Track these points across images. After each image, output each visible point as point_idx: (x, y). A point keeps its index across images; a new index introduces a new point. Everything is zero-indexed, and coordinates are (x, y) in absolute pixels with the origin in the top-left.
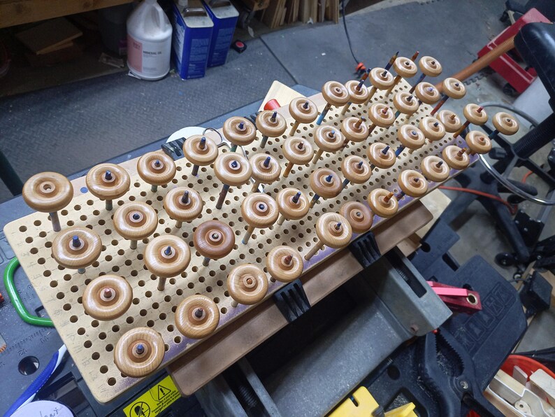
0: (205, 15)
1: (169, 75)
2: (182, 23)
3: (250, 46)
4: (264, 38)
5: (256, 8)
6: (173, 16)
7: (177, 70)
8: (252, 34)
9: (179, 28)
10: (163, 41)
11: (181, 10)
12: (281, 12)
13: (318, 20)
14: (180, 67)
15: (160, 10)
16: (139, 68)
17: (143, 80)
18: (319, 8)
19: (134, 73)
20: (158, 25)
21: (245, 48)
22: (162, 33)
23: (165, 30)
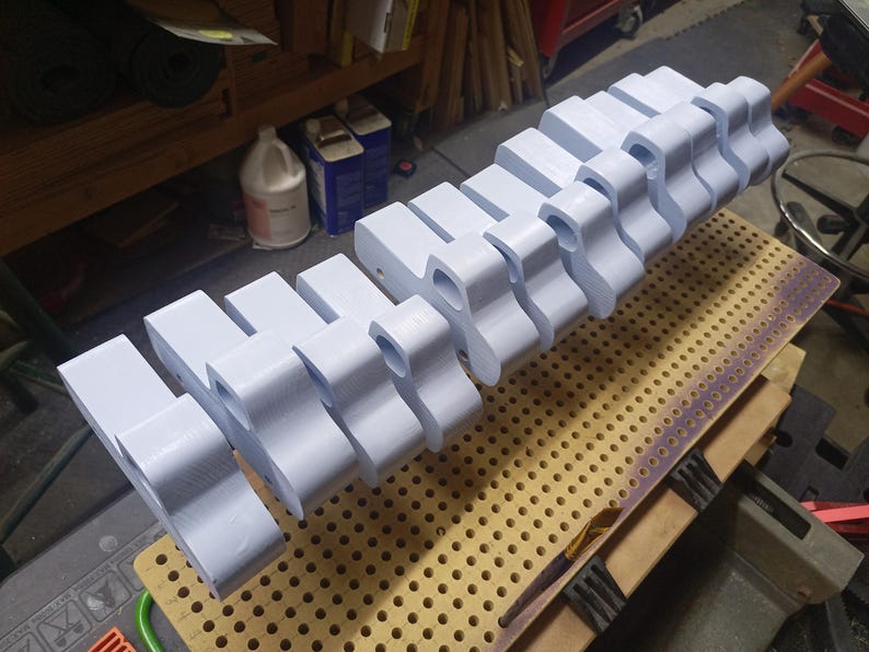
0: (349, 138)
1: (311, 234)
2: (318, 158)
3: (420, 163)
4: (439, 148)
5: (419, 108)
6: (304, 152)
7: (321, 225)
8: (419, 146)
9: (315, 165)
10: (296, 189)
11: (312, 139)
12: (456, 104)
13: (514, 100)
14: (325, 220)
15: (283, 147)
16: (267, 236)
17: (276, 251)
18: (512, 85)
19: (262, 243)
20: (285, 169)
21: (414, 167)
22: (291, 180)
23: (295, 174)
